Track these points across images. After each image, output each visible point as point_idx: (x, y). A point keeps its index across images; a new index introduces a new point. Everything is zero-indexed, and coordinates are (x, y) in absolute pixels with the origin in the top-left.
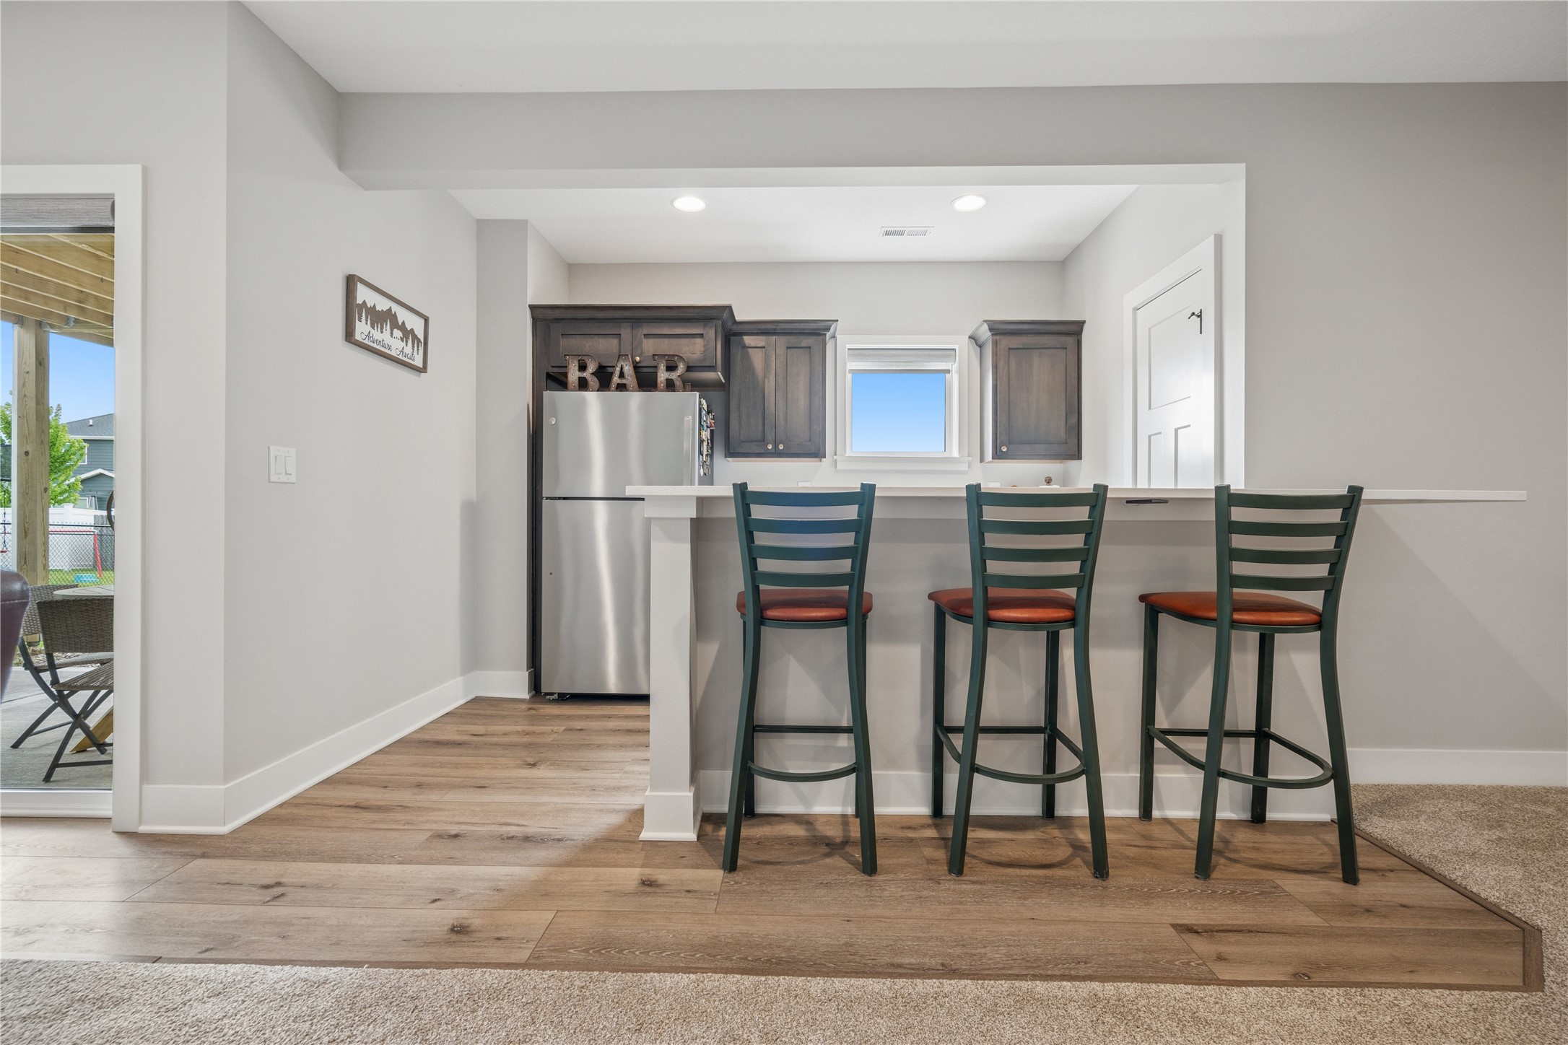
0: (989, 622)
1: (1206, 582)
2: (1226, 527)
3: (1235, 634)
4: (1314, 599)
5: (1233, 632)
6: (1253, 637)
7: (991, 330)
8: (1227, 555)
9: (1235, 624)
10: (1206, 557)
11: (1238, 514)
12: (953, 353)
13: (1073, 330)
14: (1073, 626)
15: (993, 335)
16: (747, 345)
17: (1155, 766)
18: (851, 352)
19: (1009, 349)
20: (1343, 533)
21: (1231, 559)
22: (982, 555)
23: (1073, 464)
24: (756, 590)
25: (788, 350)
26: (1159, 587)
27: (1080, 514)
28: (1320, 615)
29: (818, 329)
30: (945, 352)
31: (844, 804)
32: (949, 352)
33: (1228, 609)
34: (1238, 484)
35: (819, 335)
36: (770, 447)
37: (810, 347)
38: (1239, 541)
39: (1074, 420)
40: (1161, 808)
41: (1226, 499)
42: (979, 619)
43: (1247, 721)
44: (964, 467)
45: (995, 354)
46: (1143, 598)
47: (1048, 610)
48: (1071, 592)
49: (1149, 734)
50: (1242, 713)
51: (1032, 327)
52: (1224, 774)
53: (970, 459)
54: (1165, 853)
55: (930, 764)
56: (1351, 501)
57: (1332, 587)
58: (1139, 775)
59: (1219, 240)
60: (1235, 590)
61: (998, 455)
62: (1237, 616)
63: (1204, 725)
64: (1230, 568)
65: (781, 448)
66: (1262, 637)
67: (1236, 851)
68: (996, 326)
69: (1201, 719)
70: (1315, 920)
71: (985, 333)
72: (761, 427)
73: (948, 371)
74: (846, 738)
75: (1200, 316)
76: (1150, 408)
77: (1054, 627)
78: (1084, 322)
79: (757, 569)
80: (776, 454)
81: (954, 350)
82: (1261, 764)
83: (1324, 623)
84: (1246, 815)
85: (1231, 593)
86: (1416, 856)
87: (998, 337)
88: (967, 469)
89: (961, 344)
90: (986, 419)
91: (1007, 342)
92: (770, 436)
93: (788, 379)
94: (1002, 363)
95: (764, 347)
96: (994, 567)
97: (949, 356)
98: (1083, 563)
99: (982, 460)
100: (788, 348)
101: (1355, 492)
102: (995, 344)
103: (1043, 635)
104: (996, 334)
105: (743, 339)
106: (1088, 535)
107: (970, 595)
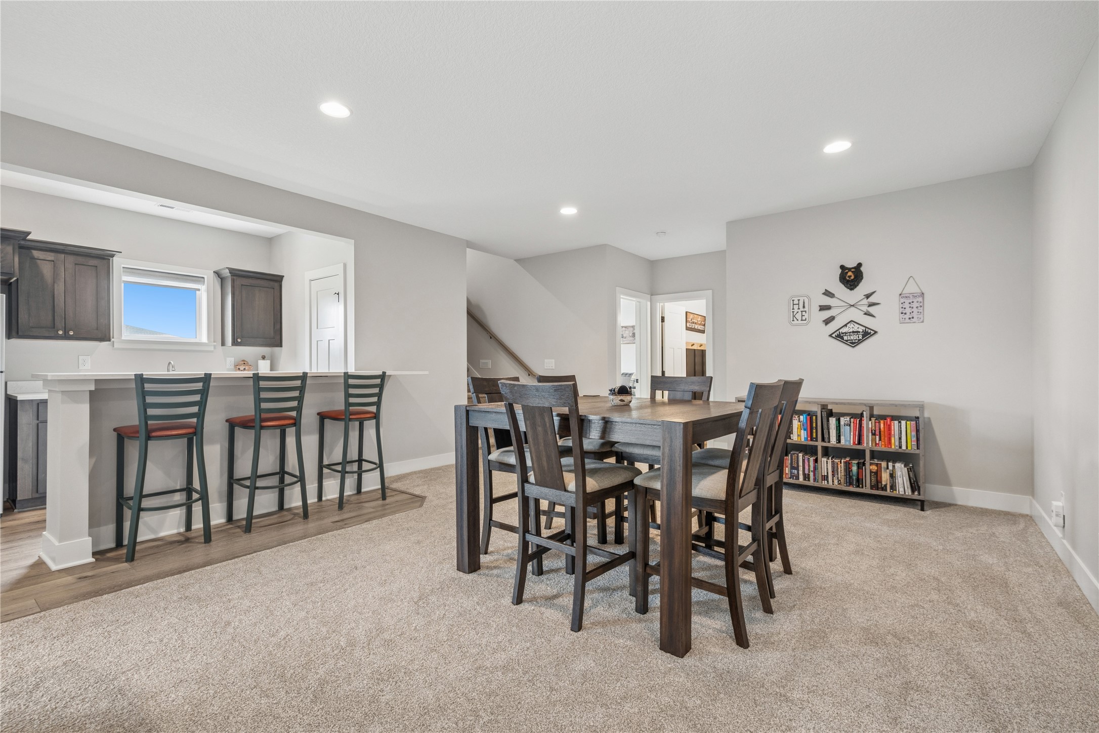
0: (262, 427)
1: (341, 406)
2: (347, 386)
3: (350, 423)
4: (373, 409)
5: (350, 422)
6: (357, 423)
7: (230, 273)
8: (348, 396)
9: (350, 420)
10: (341, 396)
11: (351, 381)
12: (203, 280)
13: (277, 280)
14: (295, 426)
15: (231, 276)
16: (36, 257)
17: (323, 480)
18: (124, 269)
19: (242, 285)
20: (381, 387)
21: (349, 397)
22: (258, 401)
23: (277, 349)
24: (146, 423)
25: (76, 266)
26: (324, 409)
27: (298, 383)
28: (375, 414)
29: (103, 255)
30: (197, 279)
31: (178, 528)
32: (200, 279)
33: (348, 414)
34: (352, 370)
35: (104, 259)
36: (60, 332)
37: (97, 266)
38: (352, 391)
39: (278, 327)
40: (325, 496)
41: (347, 376)
42: (258, 427)
43: (355, 457)
44: (212, 348)
45: (233, 287)
46: (318, 414)
47: (286, 421)
48: (294, 414)
49: (321, 467)
50: (353, 454)
51: (255, 275)
52: (347, 472)
53: (215, 344)
54: (327, 508)
55: (225, 499)
56: (383, 377)
57: (378, 404)
58: (317, 485)
59: (345, 265)
60: (350, 408)
61: (235, 343)
62: (351, 417)
63: (340, 460)
64: (348, 400)
65: (72, 334)
66: (360, 423)
67: (352, 501)
68: (233, 272)
69: (339, 458)
70: (372, 510)
71: (226, 273)
72: (50, 317)
73: (199, 290)
74: (179, 495)
75: (338, 294)
76: (317, 328)
77: (283, 428)
78: (284, 276)
79: (147, 414)
80: (66, 337)
81: (203, 278)
82: (360, 467)
83: (376, 416)
84: (355, 492)
85: (349, 409)
86: (403, 490)
87: (235, 278)
88: (213, 349)
89: (209, 276)
90: (226, 322)
91: (239, 281)
92: (59, 323)
93: (77, 286)
94: (237, 293)
95: (53, 261)
96: (264, 405)
97: (200, 281)
98: (299, 402)
99: (223, 344)
100: (75, 264)
101: (384, 373)
102: (233, 281)
103: (278, 431)
104: (233, 276)
105: (31, 252)
106: (300, 391)
107: (254, 417)
